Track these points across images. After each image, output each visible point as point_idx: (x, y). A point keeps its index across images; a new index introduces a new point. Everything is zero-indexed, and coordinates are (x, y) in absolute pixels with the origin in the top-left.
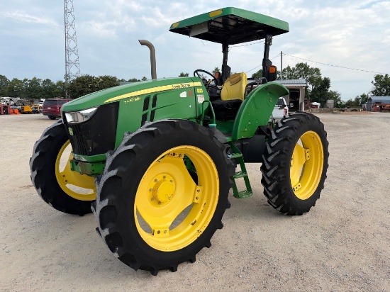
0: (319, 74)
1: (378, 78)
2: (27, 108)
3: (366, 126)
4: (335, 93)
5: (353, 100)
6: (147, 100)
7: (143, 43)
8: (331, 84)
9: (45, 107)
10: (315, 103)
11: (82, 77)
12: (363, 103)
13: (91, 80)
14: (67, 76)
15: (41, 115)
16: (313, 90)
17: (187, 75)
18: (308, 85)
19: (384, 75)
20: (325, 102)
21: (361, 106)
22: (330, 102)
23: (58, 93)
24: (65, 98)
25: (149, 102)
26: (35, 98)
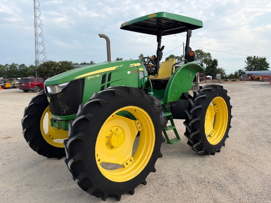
0: (210, 57)
1: (249, 59)
2: (8, 85)
3: (240, 90)
4: (221, 69)
5: (234, 74)
6: (104, 77)
7: (101, 36)
8: (218, 63)
9: (20, 84)
10: (208, 76)
11: (47, 62)
12: (240, 75)
13: (53, 64)
14: (36, 61)
15: (18, 89)
16: (207, 68)
17: (121, 59)
18: (203, 64)
19: (253, 57)
20: (215, 75)
21: (239, 77)
22: (218, 75)
23: (30, 73)
24: (35, 77)
25: (106, 78)
26: (14, 77)
